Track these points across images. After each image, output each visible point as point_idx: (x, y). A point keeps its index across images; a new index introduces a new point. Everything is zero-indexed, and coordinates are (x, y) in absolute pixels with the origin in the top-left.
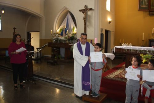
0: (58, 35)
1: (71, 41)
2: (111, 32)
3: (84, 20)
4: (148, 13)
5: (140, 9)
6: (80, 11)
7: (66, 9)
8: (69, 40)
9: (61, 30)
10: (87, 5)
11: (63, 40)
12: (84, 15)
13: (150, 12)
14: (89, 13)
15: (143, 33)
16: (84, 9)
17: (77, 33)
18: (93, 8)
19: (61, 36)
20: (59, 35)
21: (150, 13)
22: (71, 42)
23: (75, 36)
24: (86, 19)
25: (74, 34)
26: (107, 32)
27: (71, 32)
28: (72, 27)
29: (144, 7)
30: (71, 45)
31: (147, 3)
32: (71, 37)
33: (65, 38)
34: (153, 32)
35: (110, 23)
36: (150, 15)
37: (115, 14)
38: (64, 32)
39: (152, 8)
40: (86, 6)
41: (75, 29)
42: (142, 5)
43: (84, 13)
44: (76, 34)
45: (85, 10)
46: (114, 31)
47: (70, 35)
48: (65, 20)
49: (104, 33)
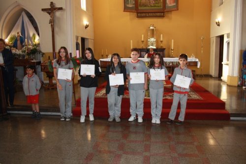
0: (8, 47)
1: (31, 55)
2: (89, 40)
3: (52, 25)
4: (135, 14)
5: (126, 9)
6: (43, 10)
7: (19, 5)
8: (28, 54)
9: (12, 39)
10: (54, 2)
11: (19, 55)
12: (51, 17)
13: (137, 13)
14: (58, 14)
15: (131, 41)
16: (50, 7)
17: (41, 44)
18: (64, 7)
19: (15, 49)
20: (10, 47)
21: (138, 15)
22: (32, 58)
23: (37, 48)
24: (54, 22)
25: (35, 45)
26: (83, 40)
27: (30, 42)
28: (31, 35)
29: (131, 6)
30: (33, 61)
31: (134, 2)
32: (31, 50)
33: (22, 51)
34: (143, 39)
35: (87, 27)
36: (138, 17)
37: (93, 15)
38: (19, 42)
39: (139, 8)
40: (52, 3)
41: (37, 38)
42: (128, 4)
43: (50, 14)
44: (39, 44)
45: (52, 10)
46: (93, 39)
47: (30, 47)
48: (17, 23)
49: (80, 42)
